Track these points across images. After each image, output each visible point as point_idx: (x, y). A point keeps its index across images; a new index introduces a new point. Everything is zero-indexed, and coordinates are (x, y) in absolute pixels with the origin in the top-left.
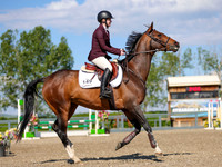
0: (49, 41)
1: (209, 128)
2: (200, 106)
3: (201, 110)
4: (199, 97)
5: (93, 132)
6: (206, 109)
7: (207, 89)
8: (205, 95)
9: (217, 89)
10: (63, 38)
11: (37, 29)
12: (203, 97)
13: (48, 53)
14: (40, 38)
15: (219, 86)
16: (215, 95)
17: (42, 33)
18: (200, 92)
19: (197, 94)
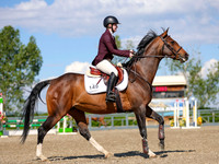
0: (18, 41)
1: (175, 127)
2: (166, 106)
3: (168, 109)
4: (165, 97)
5: (61, 131)
6: (172, 109)
7: (173, 89)
8: (171, 95)
9: (183, 89)
10: (31, 38)
11: (6, 28)
12: (169, 97)
13: (17, 52)
14: (9, 37)
15: (185, 86)
16: (181, 95)
17: (11, 33)
18: (166, 92)
19: (163, 94)
